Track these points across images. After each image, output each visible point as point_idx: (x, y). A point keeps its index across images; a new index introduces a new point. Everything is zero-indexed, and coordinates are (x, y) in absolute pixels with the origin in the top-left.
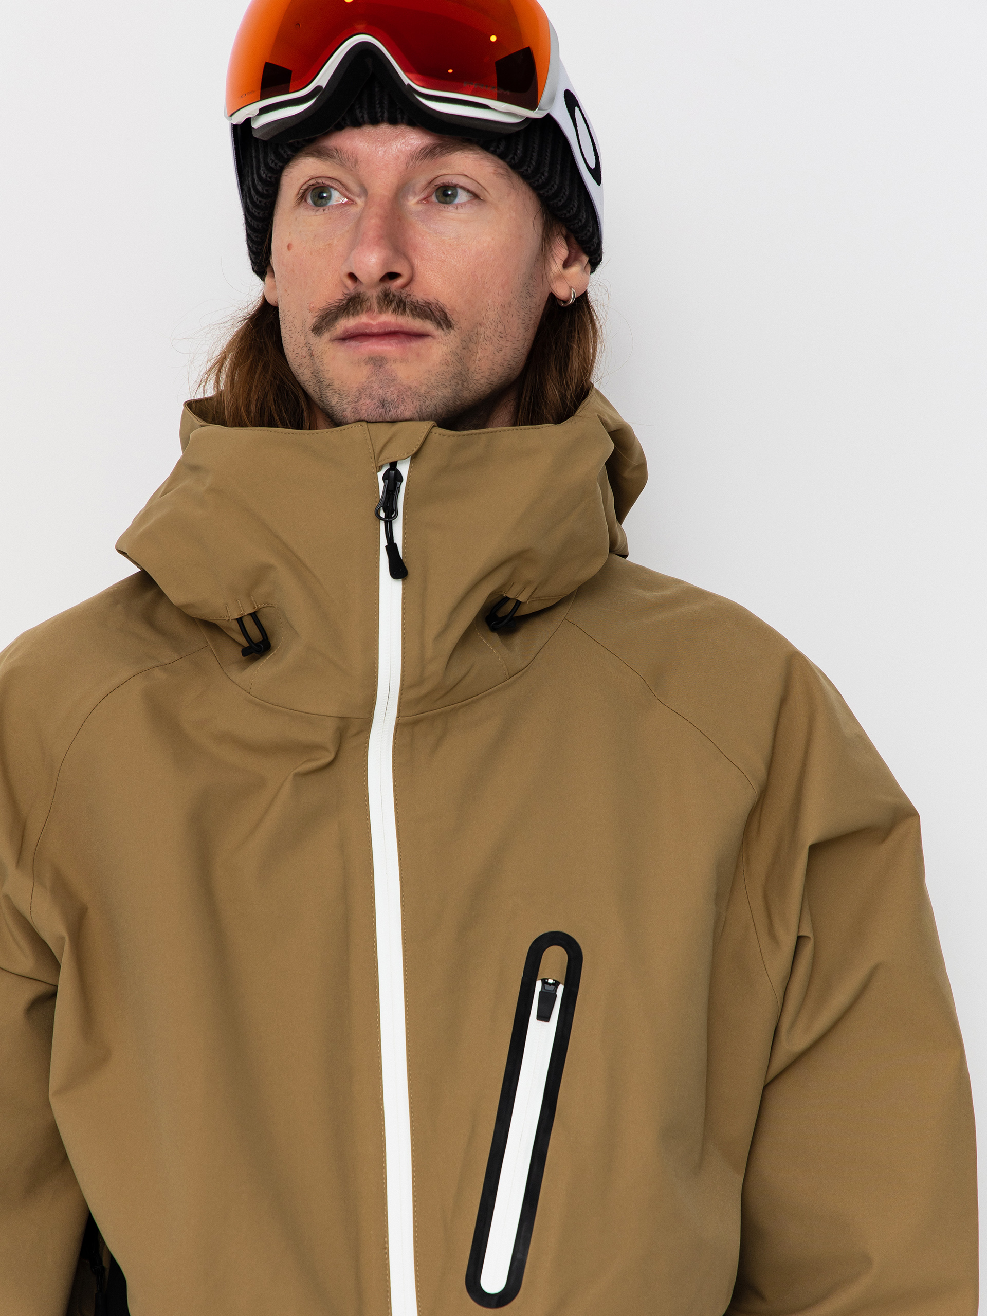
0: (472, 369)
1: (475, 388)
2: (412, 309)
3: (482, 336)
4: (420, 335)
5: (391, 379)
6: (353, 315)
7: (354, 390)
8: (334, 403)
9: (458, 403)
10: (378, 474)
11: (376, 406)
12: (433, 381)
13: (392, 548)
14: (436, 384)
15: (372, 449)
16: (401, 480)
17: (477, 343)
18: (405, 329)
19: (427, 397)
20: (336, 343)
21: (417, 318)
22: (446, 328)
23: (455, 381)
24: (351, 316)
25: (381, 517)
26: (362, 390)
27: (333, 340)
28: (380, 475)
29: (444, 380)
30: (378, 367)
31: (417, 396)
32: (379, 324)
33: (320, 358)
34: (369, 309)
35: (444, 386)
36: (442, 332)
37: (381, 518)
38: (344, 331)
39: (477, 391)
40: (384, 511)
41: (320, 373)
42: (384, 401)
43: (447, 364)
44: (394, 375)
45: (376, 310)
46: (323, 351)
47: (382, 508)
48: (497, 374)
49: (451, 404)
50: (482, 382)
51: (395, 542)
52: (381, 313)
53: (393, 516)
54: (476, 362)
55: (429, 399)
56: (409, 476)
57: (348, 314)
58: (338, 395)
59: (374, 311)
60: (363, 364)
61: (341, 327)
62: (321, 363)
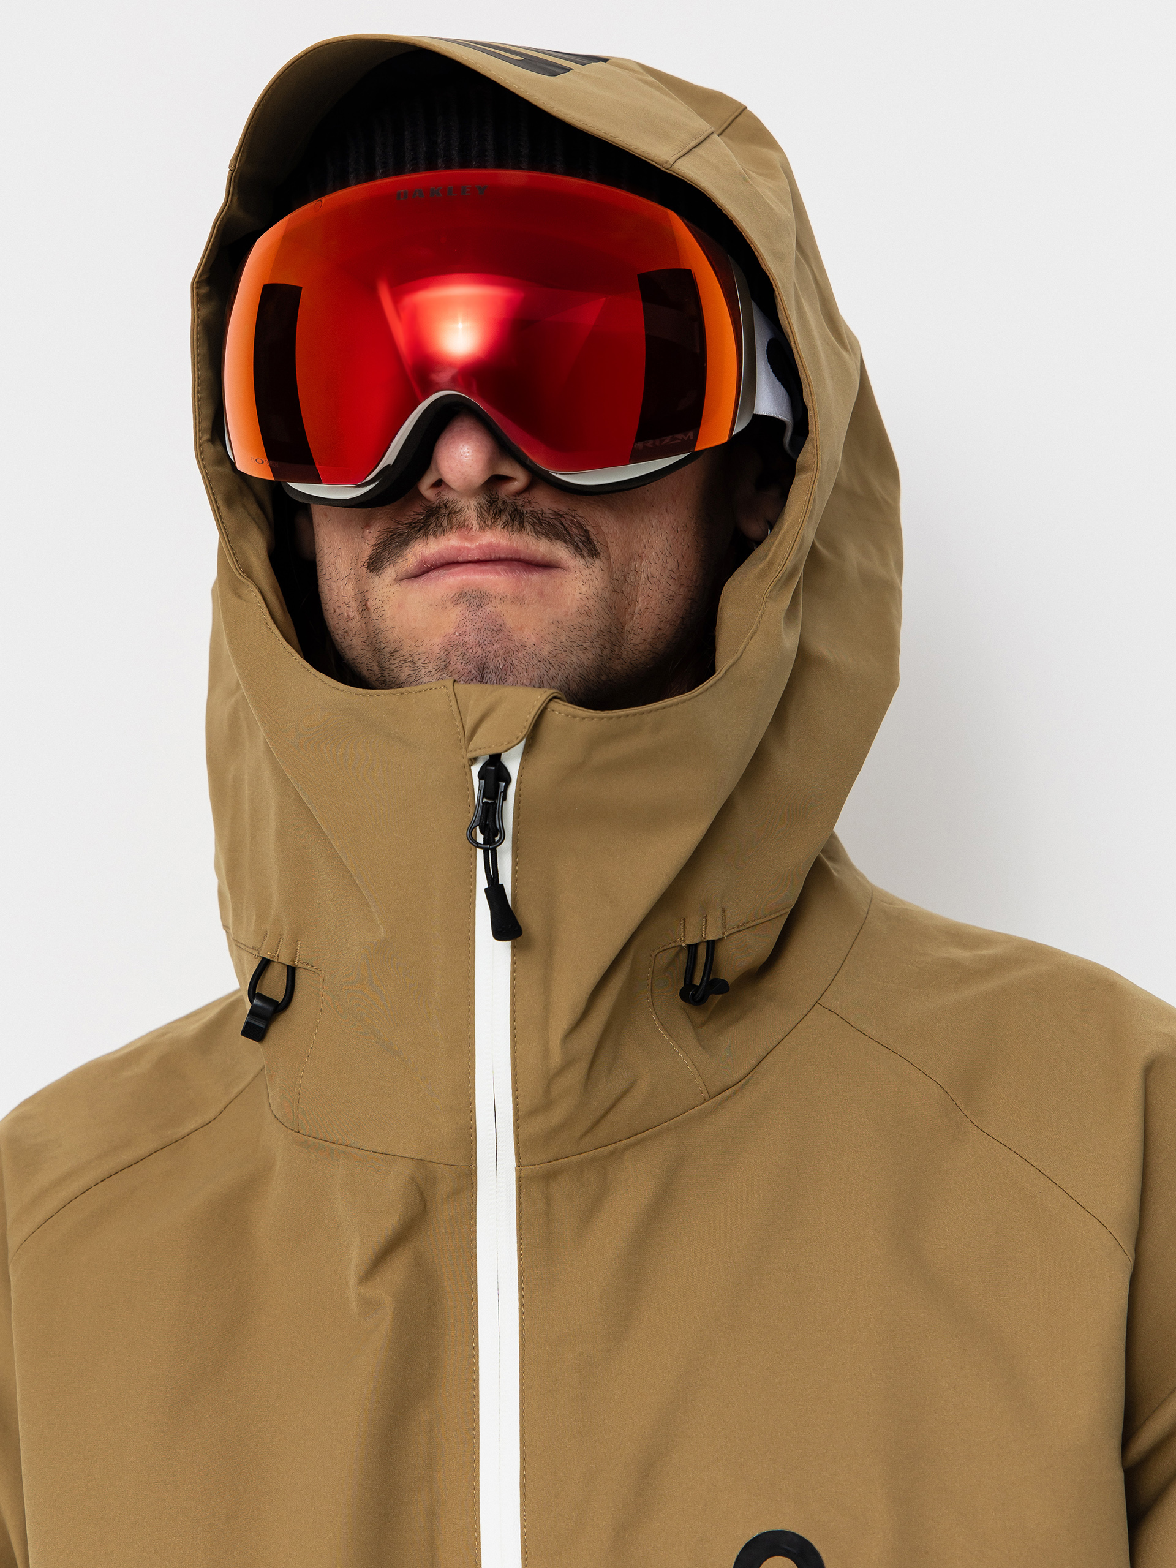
0: (628, 627)
1: (631, 657)
2: (534, 522)
3: (644, 575)
4: (546, 566)
5: (495, 629)
6: (435, 534)
7: (436, 649)
8: (404, 678)
9: (604, 678)
10: (472, 767)
11: (472, 677)
12: (563, 638)
13: (495, 892)
14: (569, 644)
15: (461, 727)
16: (508, 780)
17: (636, 586)
18: (522, 556)
19: (551, 662)
20: (405, 583)
21: (543, 538)
22: (589, 556)
23: (601, 642)
24: (431, 538)
25: (478, 843)
26: (450, 649)
27: (400, 580)
28: (476, 769)
29: (581, 639)
30: (475, 608)
31: (535, 661)
32: (480, 547)
33: (379, 611)
34: (463, 526)
35: (582, 648)
36: (582, 562)
37: (478, 845)
38: (421, 562)
39: (633, 662)
40: (482, 832)
41: (380, 636)
42: (483, 668)
43: (588, 614)
44: (500, 622)
45: (476, 527)
46: (384, 599)
47: (478, 827)
48: (665, 638)
49: (592, 678)
50: (641, 648)
51: (500, 883)
52: (482, 529)
53: (497, 839)
54: (635, 617)
55: (555, 666)
56: (520, 775)
57: (426, 535)
58: (410, 664)
59: (472, 528)
60: (449, 605)
61: (416, 556)
62: (380, 620)
